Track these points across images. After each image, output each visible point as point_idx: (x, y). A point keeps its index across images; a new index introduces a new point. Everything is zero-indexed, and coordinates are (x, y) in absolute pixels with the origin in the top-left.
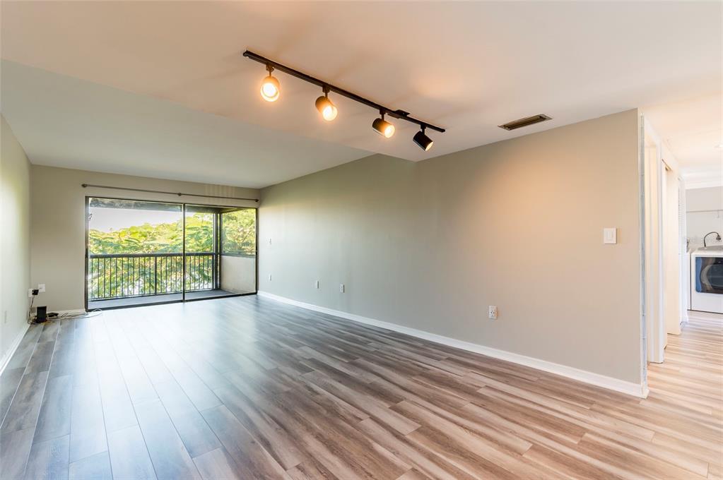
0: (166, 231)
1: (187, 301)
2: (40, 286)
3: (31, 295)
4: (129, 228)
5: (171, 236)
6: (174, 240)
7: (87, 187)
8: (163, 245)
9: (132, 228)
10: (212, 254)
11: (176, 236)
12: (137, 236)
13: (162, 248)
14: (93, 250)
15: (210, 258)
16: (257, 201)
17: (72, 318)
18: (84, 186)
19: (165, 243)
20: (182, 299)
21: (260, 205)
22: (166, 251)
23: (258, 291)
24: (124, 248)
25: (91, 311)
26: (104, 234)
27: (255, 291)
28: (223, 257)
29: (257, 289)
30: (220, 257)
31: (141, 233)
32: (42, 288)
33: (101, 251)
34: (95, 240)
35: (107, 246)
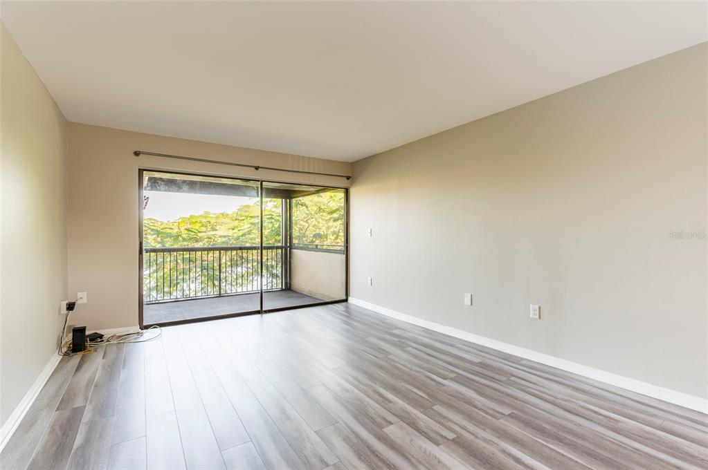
0: (226, 220)
1: (266, 312)
2: (80, 295)
3: (64, 311)
4: (188, 216)
5: (232, 226)
6: (236, 231)
7: (141, 155)
8: (225, 237)
9: (192, 217)
10: (281, 248)
11: (237, 227)
12: (197, 226)
13: (224, 239)
14: (151, 241)
15: (280, 251)
16: (348, 178)
17: (122, 339)
18: (137, 154)
19: (226, 234)
20: (259, 309)
21: (352, 184)
22: (228, 243)
23: (350, 298)
24: (184, 240)
25: (147, 327)
26: (162, 223)
27: (344, 298)
28: (294, 251)
29: (347, 294)
30: (290, 251)
31: (201, 222)
32: (82, 299)
33: (159, 243)
34: (152, 230)
35: (167, 237)
